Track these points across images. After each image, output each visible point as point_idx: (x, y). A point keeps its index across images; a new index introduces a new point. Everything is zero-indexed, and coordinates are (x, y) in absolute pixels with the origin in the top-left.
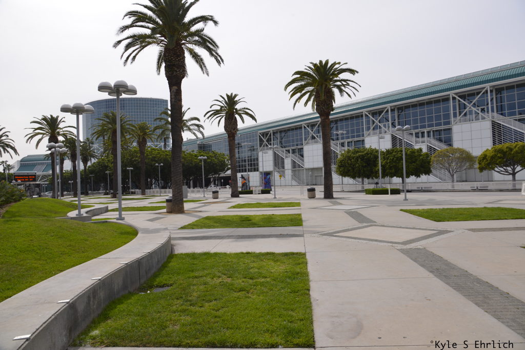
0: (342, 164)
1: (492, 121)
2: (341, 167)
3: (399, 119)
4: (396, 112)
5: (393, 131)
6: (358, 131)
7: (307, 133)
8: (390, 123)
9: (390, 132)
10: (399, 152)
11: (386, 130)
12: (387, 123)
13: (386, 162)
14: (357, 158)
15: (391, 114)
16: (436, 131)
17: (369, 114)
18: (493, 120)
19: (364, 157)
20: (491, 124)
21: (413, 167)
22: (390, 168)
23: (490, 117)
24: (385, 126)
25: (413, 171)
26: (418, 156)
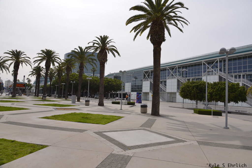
0: (183, 90)
2: (183, 92)
3: (224, 67)
4: (223, 62)
5: (220, 74)
6: (199, 72)
7: (169, 73)
8: (219, 69)
9: (218, 74)
10: (222, 84)
11: (216, 73)
12: (216, 69)
13: (213, 91)
14: (194, 87)
15: (220, 63)
16: (249, 75)
17: (206, 63)
19: (198, 86)
22: (216, 95)
24: (215, 70)
25: (233, 99)
26: (236, 88)
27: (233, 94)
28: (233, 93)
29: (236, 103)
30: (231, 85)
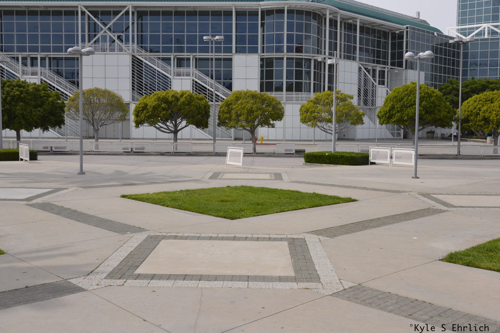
1: (133, 56)
16: (54, 58)
18: (133, 54)
20: (131, 60)
21: (38, 113)
23: (131, 50)
25: (39, 121)
26: (44, 96)
27: (39, 111)
28: (39, 109)
29: (44, 131)
30: (33, 88)
